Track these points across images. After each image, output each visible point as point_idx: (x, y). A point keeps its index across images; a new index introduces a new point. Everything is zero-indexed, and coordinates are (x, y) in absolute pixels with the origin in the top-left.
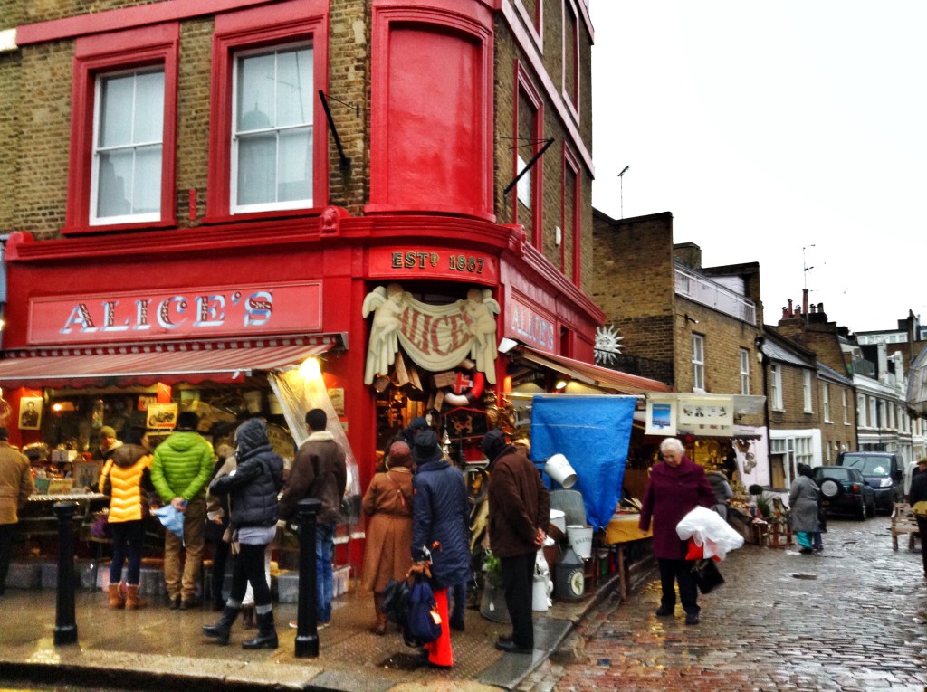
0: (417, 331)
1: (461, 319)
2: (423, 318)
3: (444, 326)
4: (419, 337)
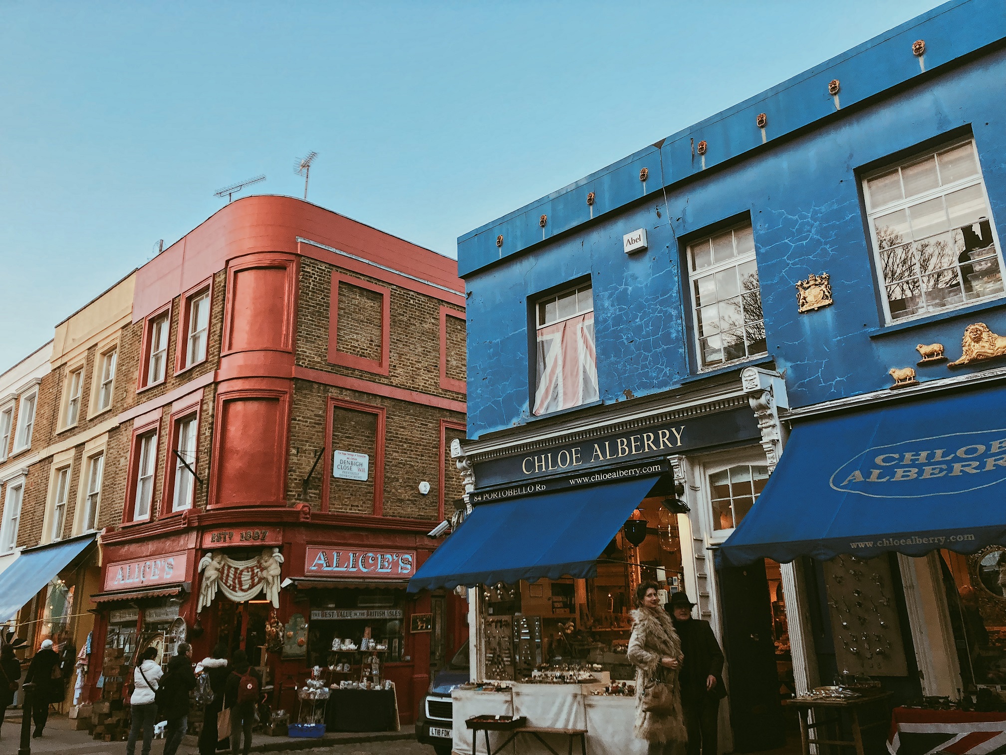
0: (229, 578)
1: (257, 568)
2: (234, 570)
3: (247, 574)
4: (230, 582)
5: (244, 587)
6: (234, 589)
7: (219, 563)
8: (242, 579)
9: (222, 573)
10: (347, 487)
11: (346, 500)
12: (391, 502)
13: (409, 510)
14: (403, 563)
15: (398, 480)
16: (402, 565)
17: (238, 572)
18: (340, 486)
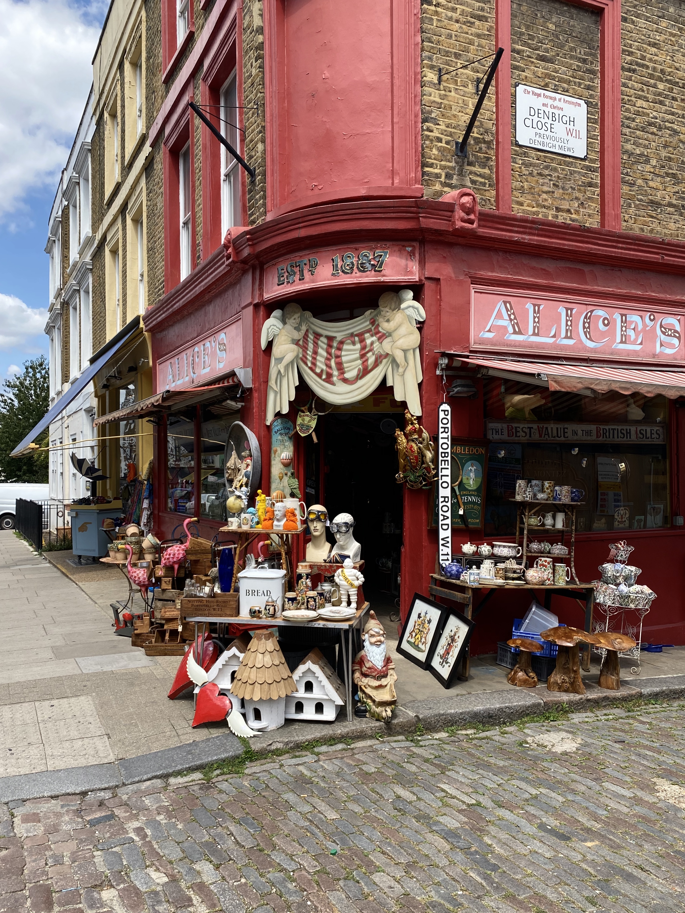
1: (372, 336)
2: (325, 341)
3: (351, 347)
4: (321, 365)
5: (347, 375)
6: (329, 378)
7: (298, 329)
8: (344, 359)
9: (305, 348)
10: (547, 167)
11: (545, 196)
12: (636, 206)
13: (672, 226)
14: (664, 333)
15: (647, 161)
16: (663, 337)
17: (335, 344)
18: (531, 165)
